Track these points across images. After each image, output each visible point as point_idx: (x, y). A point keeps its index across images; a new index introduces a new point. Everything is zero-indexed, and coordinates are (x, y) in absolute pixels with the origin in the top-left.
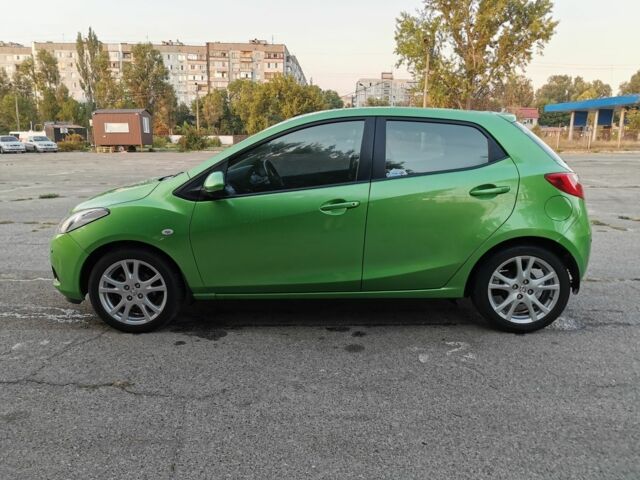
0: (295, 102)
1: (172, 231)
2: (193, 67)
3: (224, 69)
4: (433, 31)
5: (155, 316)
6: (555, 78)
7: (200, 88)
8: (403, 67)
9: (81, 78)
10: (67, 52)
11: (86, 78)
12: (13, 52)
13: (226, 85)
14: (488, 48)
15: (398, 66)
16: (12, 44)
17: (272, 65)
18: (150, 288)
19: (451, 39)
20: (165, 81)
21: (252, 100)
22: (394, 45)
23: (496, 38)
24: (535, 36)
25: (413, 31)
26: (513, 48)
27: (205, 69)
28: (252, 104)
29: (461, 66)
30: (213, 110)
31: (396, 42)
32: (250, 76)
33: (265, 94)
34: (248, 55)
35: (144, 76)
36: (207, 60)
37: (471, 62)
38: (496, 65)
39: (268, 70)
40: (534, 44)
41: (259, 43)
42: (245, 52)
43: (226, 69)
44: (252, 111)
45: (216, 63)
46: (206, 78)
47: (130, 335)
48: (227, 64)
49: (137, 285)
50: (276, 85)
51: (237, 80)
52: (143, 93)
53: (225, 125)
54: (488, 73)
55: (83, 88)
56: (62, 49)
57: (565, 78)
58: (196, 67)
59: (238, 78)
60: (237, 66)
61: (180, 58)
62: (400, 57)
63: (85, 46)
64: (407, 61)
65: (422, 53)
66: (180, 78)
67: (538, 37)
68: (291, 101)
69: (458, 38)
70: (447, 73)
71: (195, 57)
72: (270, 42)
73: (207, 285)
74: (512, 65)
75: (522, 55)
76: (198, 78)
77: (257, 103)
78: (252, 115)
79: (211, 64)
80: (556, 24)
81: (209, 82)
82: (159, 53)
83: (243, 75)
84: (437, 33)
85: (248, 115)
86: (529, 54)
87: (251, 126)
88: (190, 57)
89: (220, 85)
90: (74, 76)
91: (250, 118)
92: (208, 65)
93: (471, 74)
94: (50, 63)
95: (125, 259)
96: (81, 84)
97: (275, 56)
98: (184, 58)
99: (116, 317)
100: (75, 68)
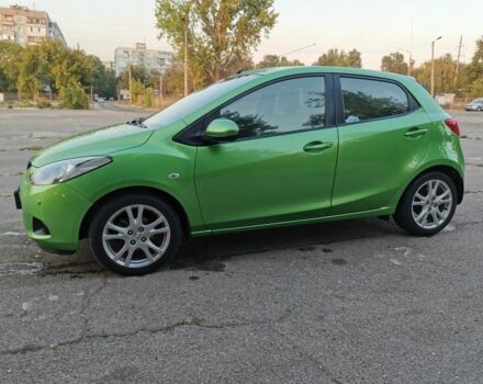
0: (65, 63)
1: (178, 175)
4: (187, 12)
5: (158, 256)
6: (268, 57)
8: (164, 39)
14: (228, 30)
15: (159, 38)
17: (35, 30)
18: (153, 231)
19: (201, 21)
21: (21, 61)
22: (155, 20)
23: (234, 22)
24: (263, 24)
25: (170, 11)
26: (247, 32)
28: (22, 64)
29: (209, 43)
31: (156, 19)
32: (12, 38)
33: (33, 56)
34: (10, 19)
37: (217, 40)
38: (236, 43)
39: (32, 34)
40: (263, 30)
41: (20, 8)
42: (6, 16)
47: (135, 278)
49: (141, 229)
50: (44, 48)
54: (230, 49)
57: (275, 57)
62: (160, 30)
64: (166, 35)
65: (179, 29)
67: (265, 25)
68: (61, 63)
69: (206, 20)
70: (200, 47)
72: (31, 8)
73: (207, 223)
74: (246, 45)
75: (253, 37)
77: (26, 63)
78: (21, 74)
80: (277, 15)
83: (5, 37)
84: (190, 14)
85: (17, 74)
86: (258, 37)
87: (22, 84)
91: (20, 77)
93: (218, 50)
95: (130, 204)
97: (37, 21)
99: (119, 262)
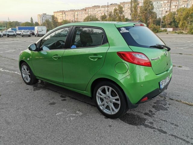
1: (29, 59)
2: (165, 5)
3: (176, 4)
7: (166, 12)
9: (130, 12)
10: (128, 5)
11: (132, 12)
12: (115, 6)
13: (176, 10)
16: (115, 4)
20: (152, 11)
27: (169, 5)
28: (182, 17)
30: (168, 19)
32: (186, 6)
33: (188, 13)
35: (146, 10)
36: (171, 2)
43: (177, 4)
44: (182, 19)
45: (174, 3)
46: (169, 9)
48: (178, 3)
51: (180, 8)
52: (145, 15)
53: (173, 24)
55: (131, 15)
56: (127, 4)
58: (166, 5)
59: (181, 7)
60: (181, 3)
61: (161, 3)
63: (133, 2)
66: (160, 9)
71: (166, 2)
76: (166, 9)
78: (181, 21)
79: (172, 3)
81: (170, 10)
82: (152, 2)
83: (183, 6)
88: (164, 2)
89: (174, 10)
90: (129, 11)
92: (170, 4)
94: (121, 8)
96: (130, 14)
98: (163, 2)
100: (129, 9)
